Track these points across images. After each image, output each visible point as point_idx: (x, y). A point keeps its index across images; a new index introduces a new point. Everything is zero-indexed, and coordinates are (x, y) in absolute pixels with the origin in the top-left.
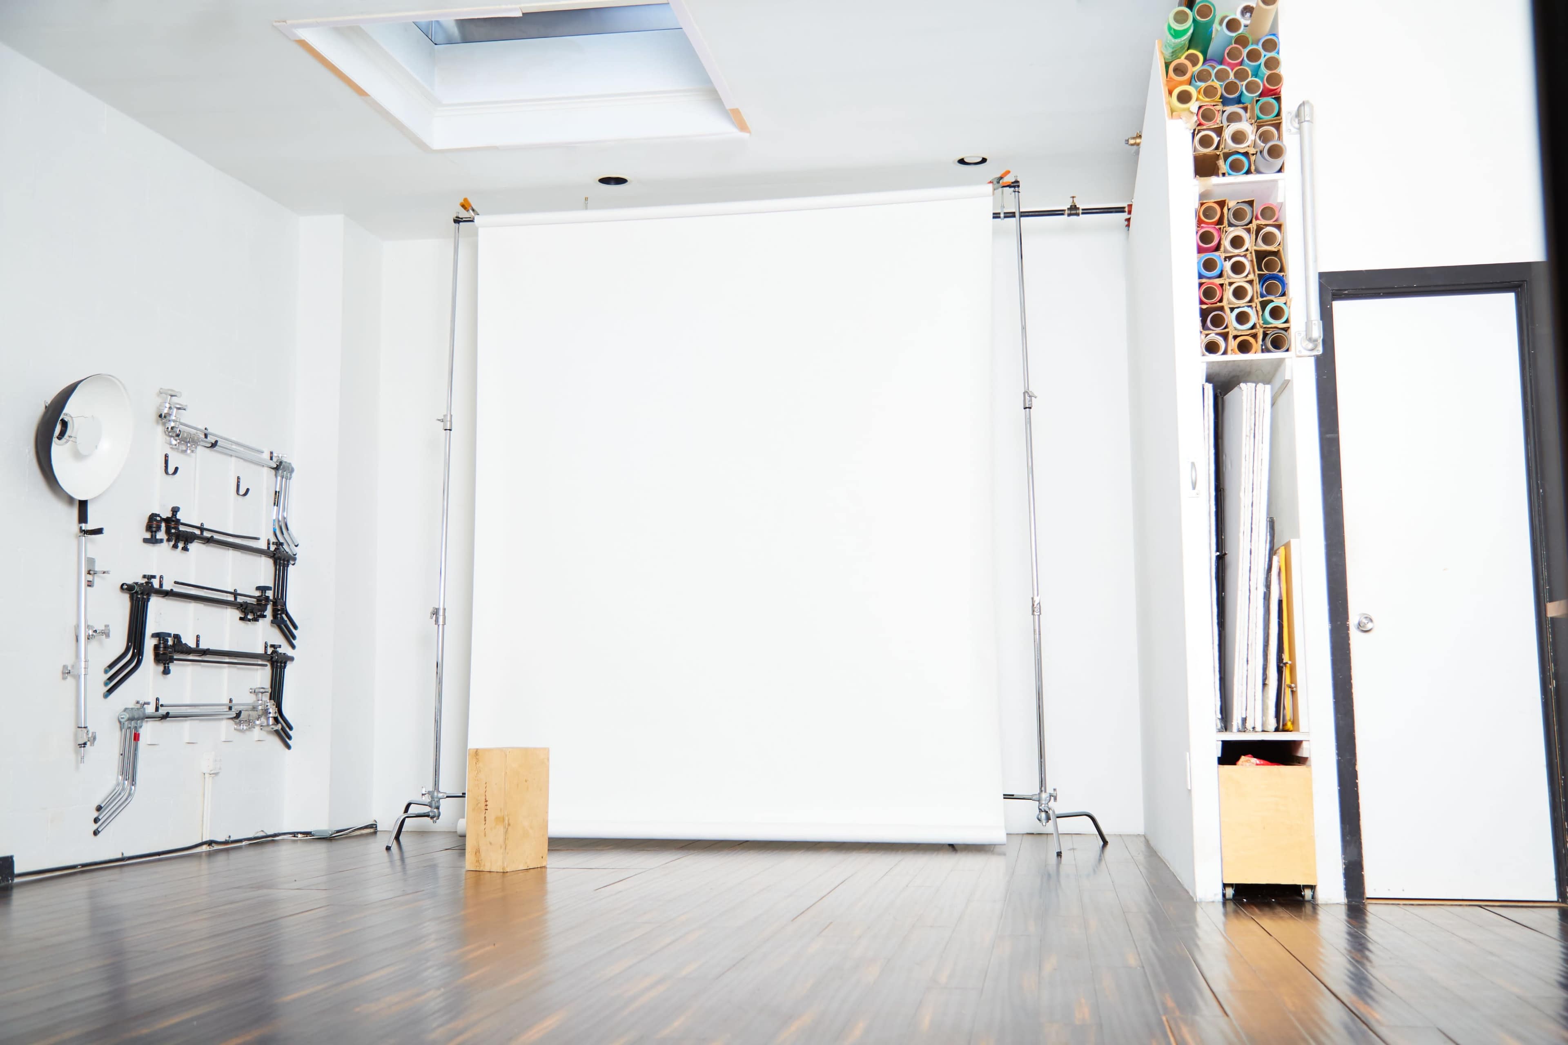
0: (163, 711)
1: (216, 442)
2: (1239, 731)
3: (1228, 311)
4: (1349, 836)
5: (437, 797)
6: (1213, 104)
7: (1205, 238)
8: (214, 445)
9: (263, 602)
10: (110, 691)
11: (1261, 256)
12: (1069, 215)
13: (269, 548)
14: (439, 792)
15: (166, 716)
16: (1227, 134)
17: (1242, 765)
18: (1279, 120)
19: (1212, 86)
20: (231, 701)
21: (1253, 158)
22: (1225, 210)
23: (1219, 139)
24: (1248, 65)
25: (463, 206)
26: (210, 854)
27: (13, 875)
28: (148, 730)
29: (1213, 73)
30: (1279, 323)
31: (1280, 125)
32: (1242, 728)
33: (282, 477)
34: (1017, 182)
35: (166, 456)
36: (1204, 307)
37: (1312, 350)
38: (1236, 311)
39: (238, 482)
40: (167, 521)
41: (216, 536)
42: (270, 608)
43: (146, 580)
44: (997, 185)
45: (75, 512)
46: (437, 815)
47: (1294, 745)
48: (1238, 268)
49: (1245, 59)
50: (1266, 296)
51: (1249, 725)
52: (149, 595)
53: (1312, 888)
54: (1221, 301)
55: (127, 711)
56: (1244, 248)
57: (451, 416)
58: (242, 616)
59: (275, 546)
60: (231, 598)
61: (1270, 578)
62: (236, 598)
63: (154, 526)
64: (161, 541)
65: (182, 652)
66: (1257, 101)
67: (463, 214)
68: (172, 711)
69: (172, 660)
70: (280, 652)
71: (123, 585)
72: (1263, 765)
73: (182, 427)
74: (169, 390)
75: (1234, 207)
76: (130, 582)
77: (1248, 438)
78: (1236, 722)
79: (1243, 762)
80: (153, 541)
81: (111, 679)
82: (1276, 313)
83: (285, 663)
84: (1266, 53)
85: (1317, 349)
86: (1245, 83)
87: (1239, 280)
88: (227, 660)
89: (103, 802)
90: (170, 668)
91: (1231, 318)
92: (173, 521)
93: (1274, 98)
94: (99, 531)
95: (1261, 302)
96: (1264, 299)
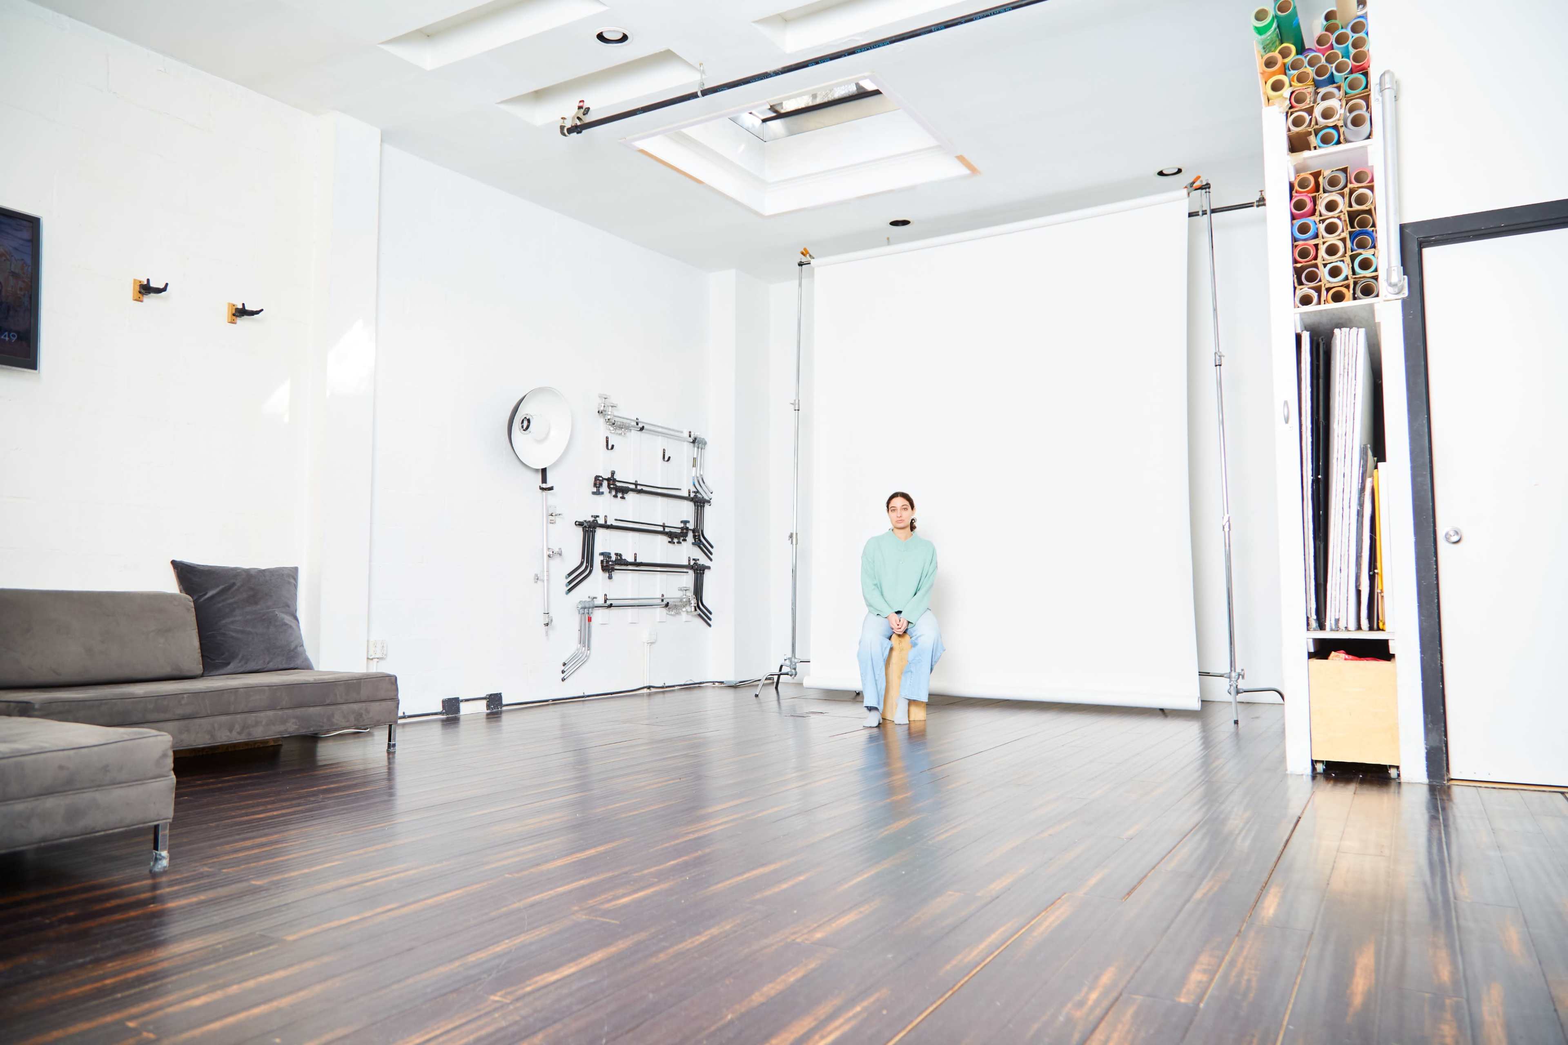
0: (608, 602)
1: (643, 427)
2: (1332, 630)
3: (1321, 266)
4: (1431, 724)
5: (794, 662)
6: (1304, 87)
7: (1299, 205)
8: (642, 429)
9: (685, 531)
10: (570, 590)
11: (1352, 216)
12: (1258, 206)
13: (689, 495)
14: (795, 658)
15: (611, 606)
16: (1317, 112)
17: (1333, 659)
18: (1368, 92)
19: (1305, 72)
20: (663, 595)
21: (1342, 130)
22: (1321, 179)
23: (1310, 117)
24: (1338, 49)
25: (802, 253)
26: (649, 695)
27: (502, 705)
28: (599, 616)
29: (1306, 61)
30: (1368, 273)
31: (1369, 97)
32: (1336, 627)
33: (698, 448)
34: (1208, 184)
35: (607, 438)
36: (1299, 265)
37: (1398, 293)
38: (1329, 266)
39: (664, 452)
40: (608, 480)
41: (645, 488)
42: (690, 534)
43: (593, 519)
44: (1191, 189)
45: (539, 476)
46: (794, 674)
47: (1385, 643)
48: (1331, 229)
49: (1334, 43)
50: (1356, 250)
51: (1342, 625)
52: (595, 528)
53: (1398, 767)
54: (1316, 258)
55: (581, 603)
56: (1338, 210)
57: (799, 401)
58: (670, 540)
59: (694, 494)
60: (661, 529)
61: (1364, 497)
62: (664, 529)
63: (598, 483)
64: (602, 493)
65: (621, 565)
66: (1346, 78)
67: (804, 259)
68: (614, 603)
69: (613, 570)
70: (699, 563)
71: (576, 522)
72: (1351, 660)
73: (616, 419)
74: (604, 395)
75: (1328, 175)
76: (581, 520)
77: (1342, 376)
78: (1329, 622)
79: (1333, 657)
80: (598, 493)
81: (570, 583)
82: (1366, 264)
83: (704, 570)
84: (1354, 34)
85: (1403, 292)
86: (1334, 65)
87: (1332, 239)
88: (659, 569)
89: (567, 660)
90: (613, 575)
91: (1324, 273)
92: (611, 480)
93: (1362, 74)
94: (551, 489)
95: (1351, 256)
96: (1354, 253)
